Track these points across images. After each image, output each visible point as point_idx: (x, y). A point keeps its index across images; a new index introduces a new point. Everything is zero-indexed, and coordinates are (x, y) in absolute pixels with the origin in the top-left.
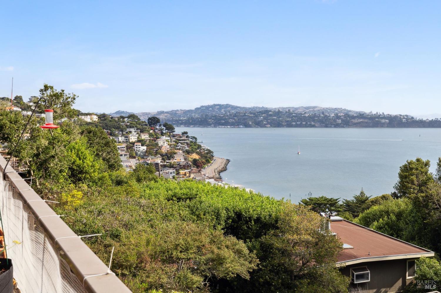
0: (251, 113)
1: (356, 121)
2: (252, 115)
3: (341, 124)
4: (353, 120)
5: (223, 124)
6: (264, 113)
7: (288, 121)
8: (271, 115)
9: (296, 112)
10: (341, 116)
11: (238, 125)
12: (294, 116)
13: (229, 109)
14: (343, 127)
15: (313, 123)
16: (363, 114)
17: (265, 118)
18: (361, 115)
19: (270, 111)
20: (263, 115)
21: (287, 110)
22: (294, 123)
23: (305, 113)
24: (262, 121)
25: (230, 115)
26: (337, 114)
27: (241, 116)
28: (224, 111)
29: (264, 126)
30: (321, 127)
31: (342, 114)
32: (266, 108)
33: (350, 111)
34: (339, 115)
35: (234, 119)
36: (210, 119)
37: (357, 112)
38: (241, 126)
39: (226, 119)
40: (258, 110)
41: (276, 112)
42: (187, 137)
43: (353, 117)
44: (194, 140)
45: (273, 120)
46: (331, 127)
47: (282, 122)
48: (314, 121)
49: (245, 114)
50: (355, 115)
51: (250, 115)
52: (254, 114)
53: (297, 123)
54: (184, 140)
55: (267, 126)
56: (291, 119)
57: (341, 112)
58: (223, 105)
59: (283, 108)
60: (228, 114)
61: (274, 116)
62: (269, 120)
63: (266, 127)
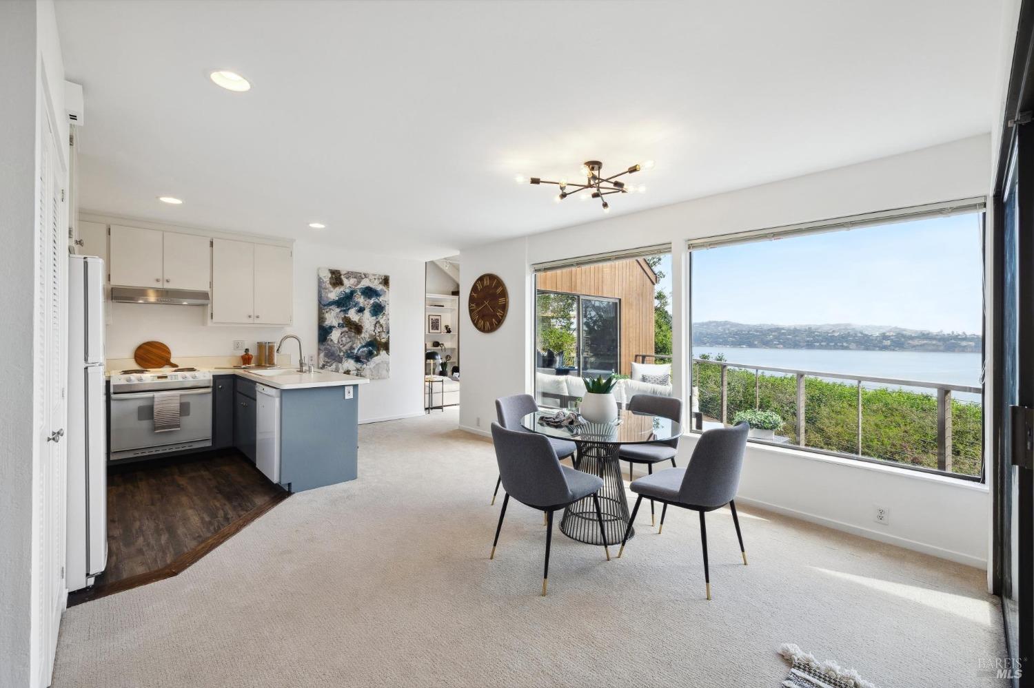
0: (757, 331)
1: (916, 342)
2: (758, 334)
3: (890, 346)
4: (910, 342)
5: (720, 344)
6: (775, 331)
7: (808, 341)
8: (784, 334)
9: (820, 330)
10: (890, 336)
11: (740, 345)
12: (817, 335)
13: (728, 326)
14: (894, 350)
15: (845, 344)
16: (928, 334)
17: (776, 338)
18: (923, 335)
19: (783, 329)
20: (773, 334)
21: (807, 328)
22: (818, 344)
23: (833, 331)
24: (771, 340)
25: (730, 333)
26: (884, 333)
27: (744, 334)
28: (722, 329)
29: (775, 347)
30: (858, 349)
31: (891, 334)
32: (777, 326)
33: (905, 330)
34: (888, 334)
35: (735, 338)
36: (705, 337)
37: (916, 332)
38: (744, 346)
39: (725, 337)
40: (765, 328)
41: (791, 330)
43: (912, 338)
45: (788, 339)
46: (874, 350)
47: (800, 342)
48: (847, 341)
49: (749, 331)
50: (913, 335)
51: (756, 333)
52: (761, 332)
53: (822, 344)
55: (779, 346)
56: (812, 339)
57: (890, 331)
58: (720, 322)
60: (727, 332)
62: (781, 339)
63: (777, 348)
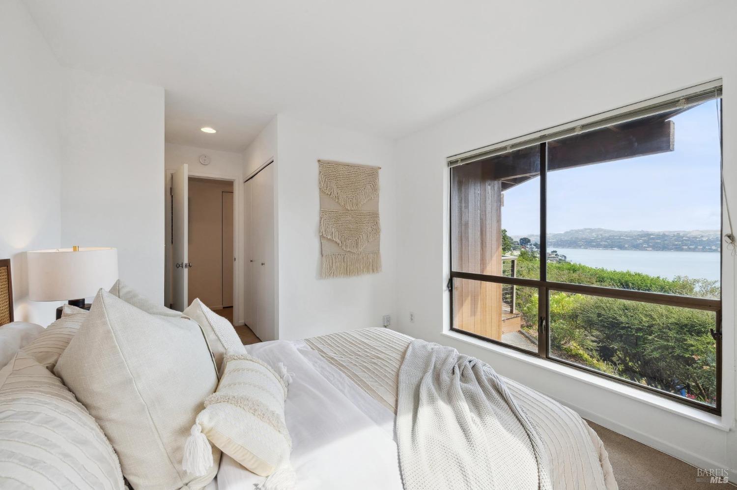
0: (627, 236)
2: (629, 238)
5: (594, 246)
6: (644, 236)
7: (677, 245)
8: (653, 239)
9: (688, 236)
11: (612, 247)
12: (686, 240)
13: (601, 233)
17: (645, 242)
19: (652, 234)
20: (643, 238)
21: (676, 234)
22: (686, 247)
23: (702, 236)
24: (641, 244)
25: (602, 238)
27: (615, 239)
28: (595, 234)
29: (644, 249)
32: (647, 232)
35: (607, 242)
36: (580, 241)
38: (616, 249)
39: (598, 241)
40: (636, 234)
41: (659, 235)
42: (556, 255)
44: (563, 258)
45: (657, 243)
47: (668, 245)
48: (715, 245)
49: (620, 237)
51: (626, 238)
52: (632, 237)
53: (691, 247)
54: (554, 258)
55: (648, 249)
56: (680, 243)
58: (594, 229)
59: (671, 232)
61: (657, 239)
62: (651, 243)
63: (646, 250)
